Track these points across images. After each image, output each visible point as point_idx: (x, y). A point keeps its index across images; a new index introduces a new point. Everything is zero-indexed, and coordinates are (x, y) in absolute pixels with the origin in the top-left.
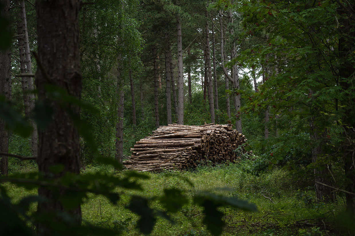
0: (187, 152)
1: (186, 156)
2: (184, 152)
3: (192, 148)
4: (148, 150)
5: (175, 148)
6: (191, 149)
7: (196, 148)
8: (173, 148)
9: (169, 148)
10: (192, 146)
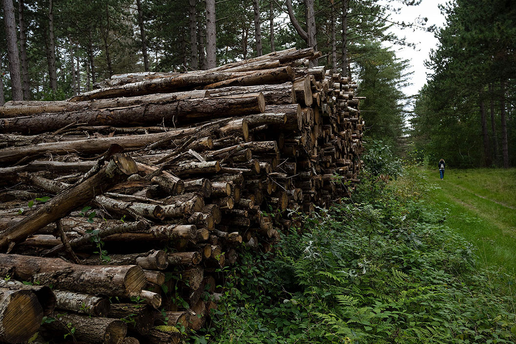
0: (216, 148)
1: (209, 174)
2: (200, 149)
3: (251, 126)
4: (11, 143)
5: (150, 132)
6: (246, 135)
7: (273, 129)
8: (141, 129)
9: (117, 133)
10: (249, 119)
